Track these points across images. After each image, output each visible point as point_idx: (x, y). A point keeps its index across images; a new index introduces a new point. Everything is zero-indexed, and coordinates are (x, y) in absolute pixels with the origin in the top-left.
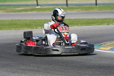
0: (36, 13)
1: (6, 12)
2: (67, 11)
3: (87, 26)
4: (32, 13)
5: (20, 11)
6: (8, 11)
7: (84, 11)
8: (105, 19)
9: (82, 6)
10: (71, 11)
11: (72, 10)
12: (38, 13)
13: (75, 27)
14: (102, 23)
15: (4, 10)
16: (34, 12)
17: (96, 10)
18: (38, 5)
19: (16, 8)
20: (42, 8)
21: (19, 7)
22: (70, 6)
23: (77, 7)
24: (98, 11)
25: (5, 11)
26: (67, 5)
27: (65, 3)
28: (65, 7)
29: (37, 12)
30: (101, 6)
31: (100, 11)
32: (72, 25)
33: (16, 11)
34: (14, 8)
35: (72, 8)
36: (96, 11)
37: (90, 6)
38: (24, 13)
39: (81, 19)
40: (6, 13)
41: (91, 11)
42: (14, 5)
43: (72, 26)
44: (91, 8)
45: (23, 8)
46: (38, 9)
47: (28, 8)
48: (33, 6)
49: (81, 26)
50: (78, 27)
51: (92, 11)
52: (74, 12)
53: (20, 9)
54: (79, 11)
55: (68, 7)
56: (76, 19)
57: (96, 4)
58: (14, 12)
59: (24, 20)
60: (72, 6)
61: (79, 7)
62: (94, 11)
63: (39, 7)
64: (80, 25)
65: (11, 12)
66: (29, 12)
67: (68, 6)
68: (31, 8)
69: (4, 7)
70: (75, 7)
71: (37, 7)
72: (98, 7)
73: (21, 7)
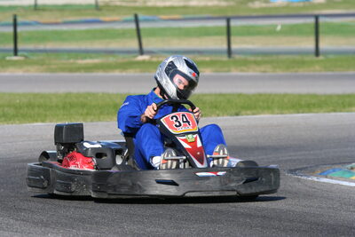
0: (138, 74)
1: (47, 71)
2: (229, 71)
3: (298, 113)
4: (124, 74)
5: (88, 68)
6: (53, 67)
7: (279, 72)
8: (349, 96)
9: (274, 57)
10: (242, 71)
11: (244, 68)
12: (142, 74)
13: (262, 116)
14: (344, 107)
15: (42, 65)
16: (131, 73)
17: (317, 69)
18: (141, 52)
19: (77, 59)
20: (155, 59)
21: (85, 58)
22: (237, 57)
23: (259, 59)
24: (323, 73)
25: (45, 67)
26: (229, 52)
27: (225, 46)
28: (225, 58)
29: (141, 72)
30: (331, 57)
31: (330, 73)
32: (254, 111)
33: (79, 69)
34: (72, 61)
35: (245, 63)
36: (317, 73)
37: (297, 58)
38: (100, 74)
39: (276, 95)
40: (48, 74)
41: (302, 71)
42: (69, 52)
43: (254, 114)
44: (303, 63)
45: (96, 61)
46: (143, 62)
47: (111, 59)
48: (126, 56)
49: (282, 114)
50: (271, 116)
51: (306, 73)
52: (251, 73)
53: (89, 61)
54: (264, 72)
55: (231, 59)
56: (260, 95)
57: (317, 53)
58: (71, 70)
59: (103, 93)
60: (242, 57)
61: (266, 59)
62: (311, 73)
63: (145, 57)
64: (276, 111)
65: (63, 70)
66: (117, 73)
67: (233, 56)
68: (120, 59)
69: (41, 56)
70: (251, 58)
71: (140, 58)
72: (322, 61)
73: (91, 58)
